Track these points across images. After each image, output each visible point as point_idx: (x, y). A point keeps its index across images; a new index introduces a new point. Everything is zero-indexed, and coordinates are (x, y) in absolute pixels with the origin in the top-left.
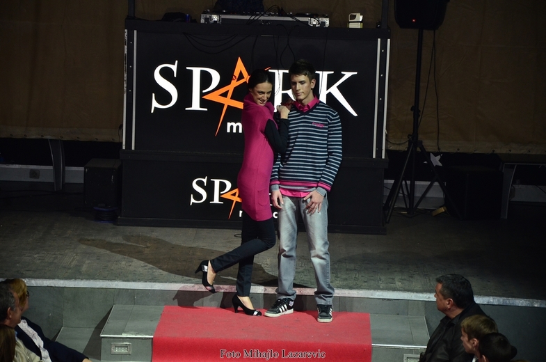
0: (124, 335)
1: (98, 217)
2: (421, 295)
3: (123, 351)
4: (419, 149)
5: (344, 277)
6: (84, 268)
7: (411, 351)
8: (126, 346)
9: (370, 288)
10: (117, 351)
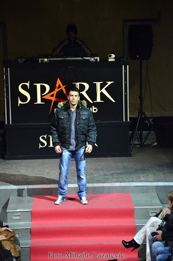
0: (18, 210)
2: (153, 183)
3: (18, 218)
4: (143, 116)
5: (116, 177)
7: (152, 209)
8: (19, 216)
9: (129, 182)
10: (15, 218)
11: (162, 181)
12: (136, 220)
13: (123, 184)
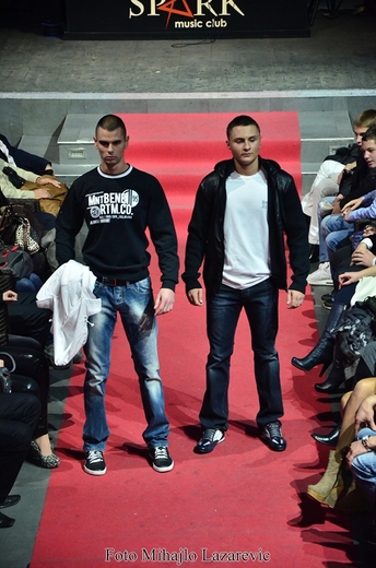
0: (78, 142)
1: (46, 33)
2: (344, 91)
3: (79, 156)
5: (273, 79)
6: (38, 81)
7: (335, 143)
8: (81, 152)
9: (297, 88)
10: (73, 156)
11: (360, 87)
12: (303, 165)
13: (284, 94)
